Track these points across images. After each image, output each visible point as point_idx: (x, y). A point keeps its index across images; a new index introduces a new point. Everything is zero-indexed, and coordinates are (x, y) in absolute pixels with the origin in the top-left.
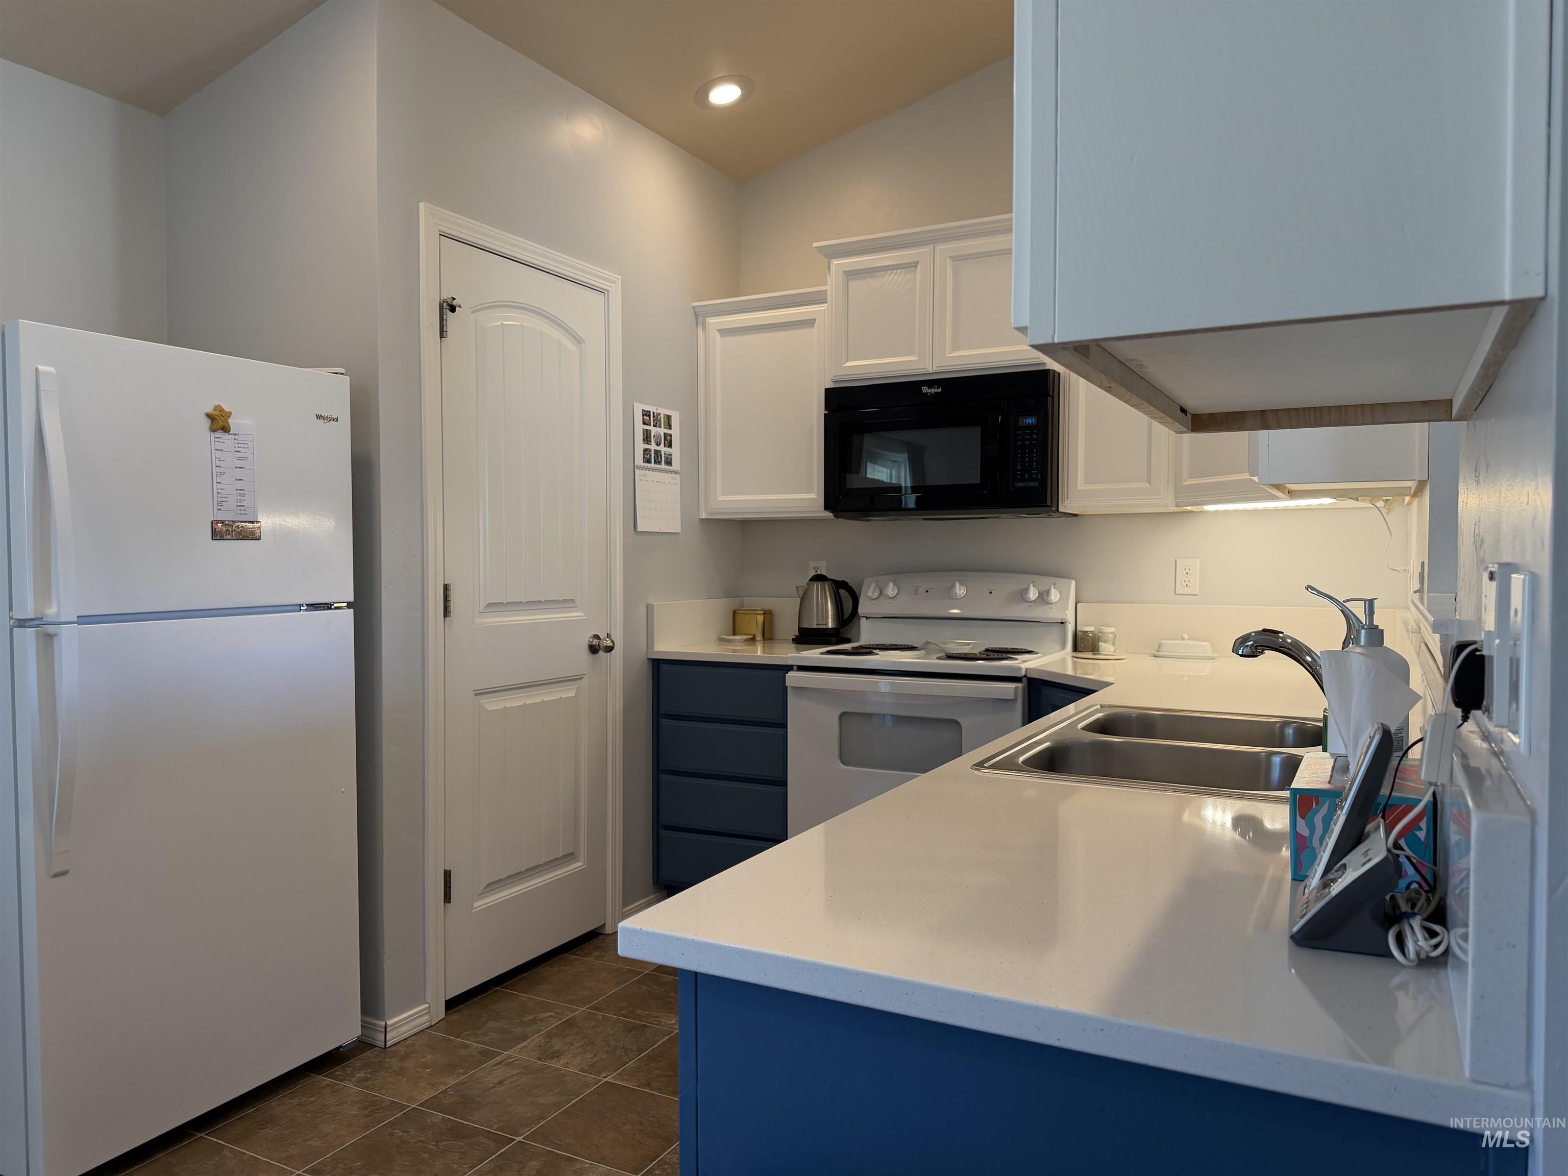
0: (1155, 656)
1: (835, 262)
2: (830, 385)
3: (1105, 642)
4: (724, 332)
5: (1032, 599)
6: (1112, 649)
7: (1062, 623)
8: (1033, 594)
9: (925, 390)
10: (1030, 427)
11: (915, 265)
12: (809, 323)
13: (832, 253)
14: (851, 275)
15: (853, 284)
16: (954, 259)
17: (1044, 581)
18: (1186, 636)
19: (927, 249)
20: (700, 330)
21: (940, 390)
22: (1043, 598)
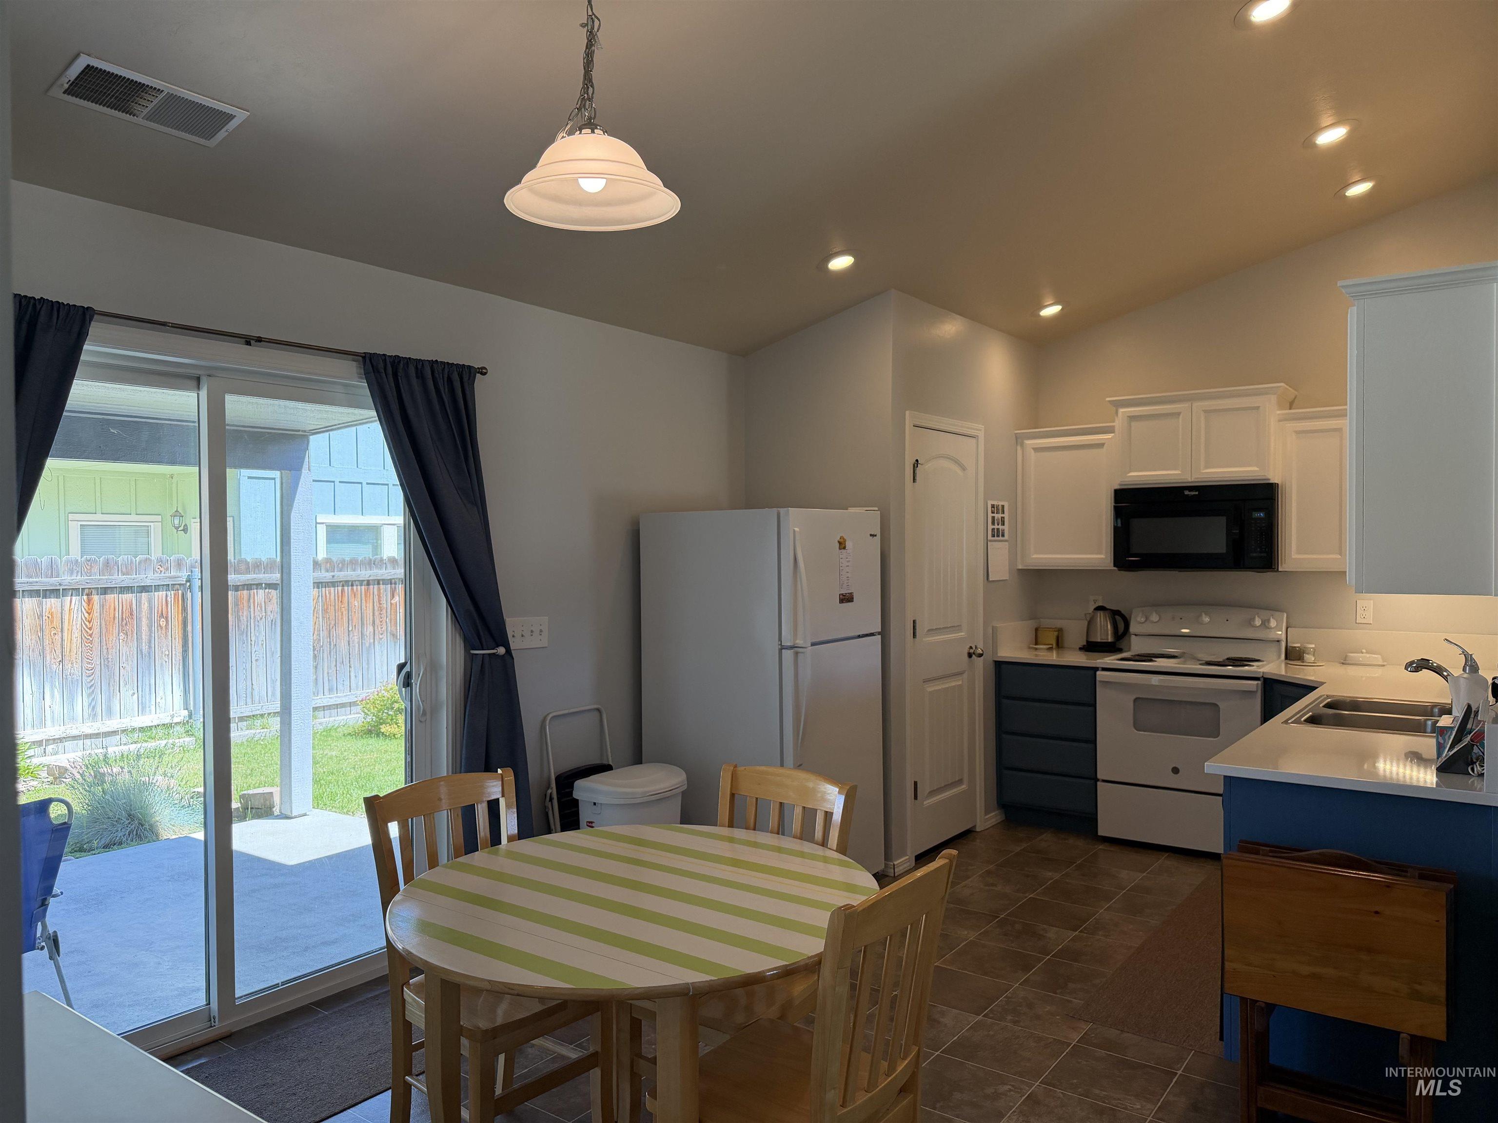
0: (1343, 664)
1: (1121, 410)
2: (1117, 487)
3: (1308, 654)
4: (1037, 450)
5: (1258, 625)
6: (1313, 659)
7: (1278, 641)
8: (1258, 622)
9: (1187, 492)
10: (1260, 519)
11: (1179, 414)
12: (1100, 445)
13: (1118, 404)
14: (1132, 418)
15: (1133, 424)
16: (1205, 411)
17: (1265, 614)
18: (1364, 651)
19: (1186, 405)
20: (1019, 448)
21: (1197, 493)
22: (1265, 624)
